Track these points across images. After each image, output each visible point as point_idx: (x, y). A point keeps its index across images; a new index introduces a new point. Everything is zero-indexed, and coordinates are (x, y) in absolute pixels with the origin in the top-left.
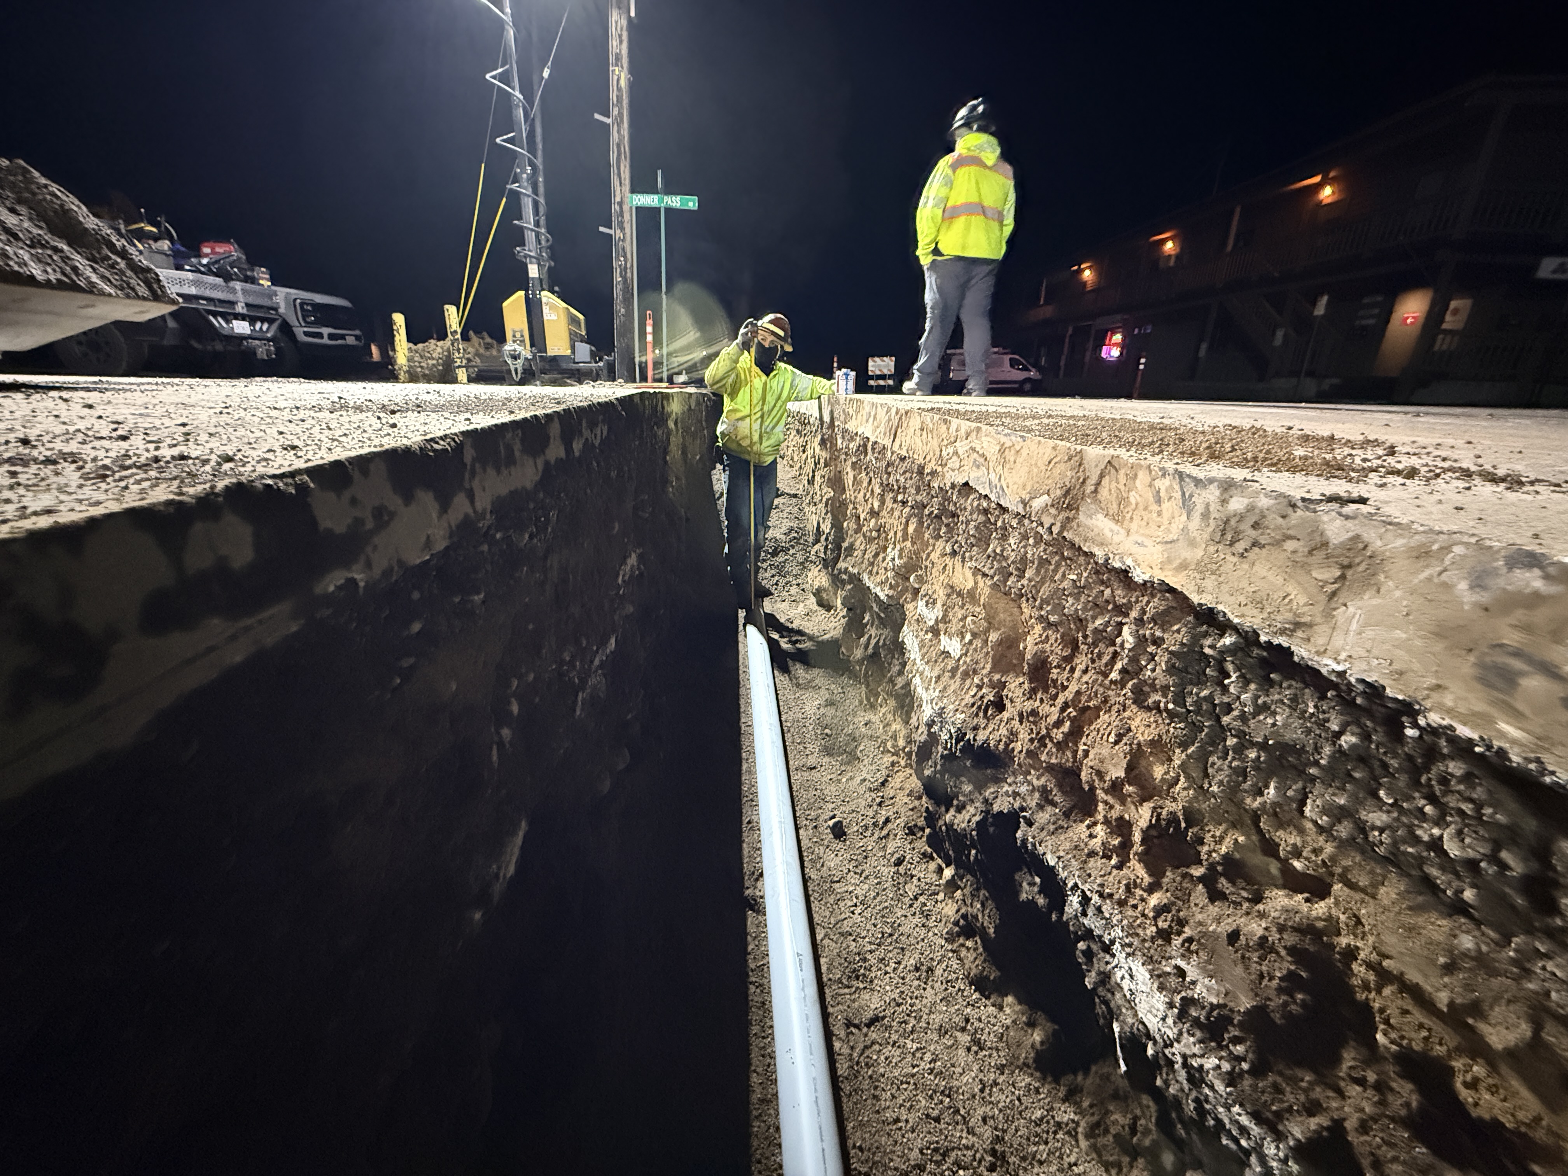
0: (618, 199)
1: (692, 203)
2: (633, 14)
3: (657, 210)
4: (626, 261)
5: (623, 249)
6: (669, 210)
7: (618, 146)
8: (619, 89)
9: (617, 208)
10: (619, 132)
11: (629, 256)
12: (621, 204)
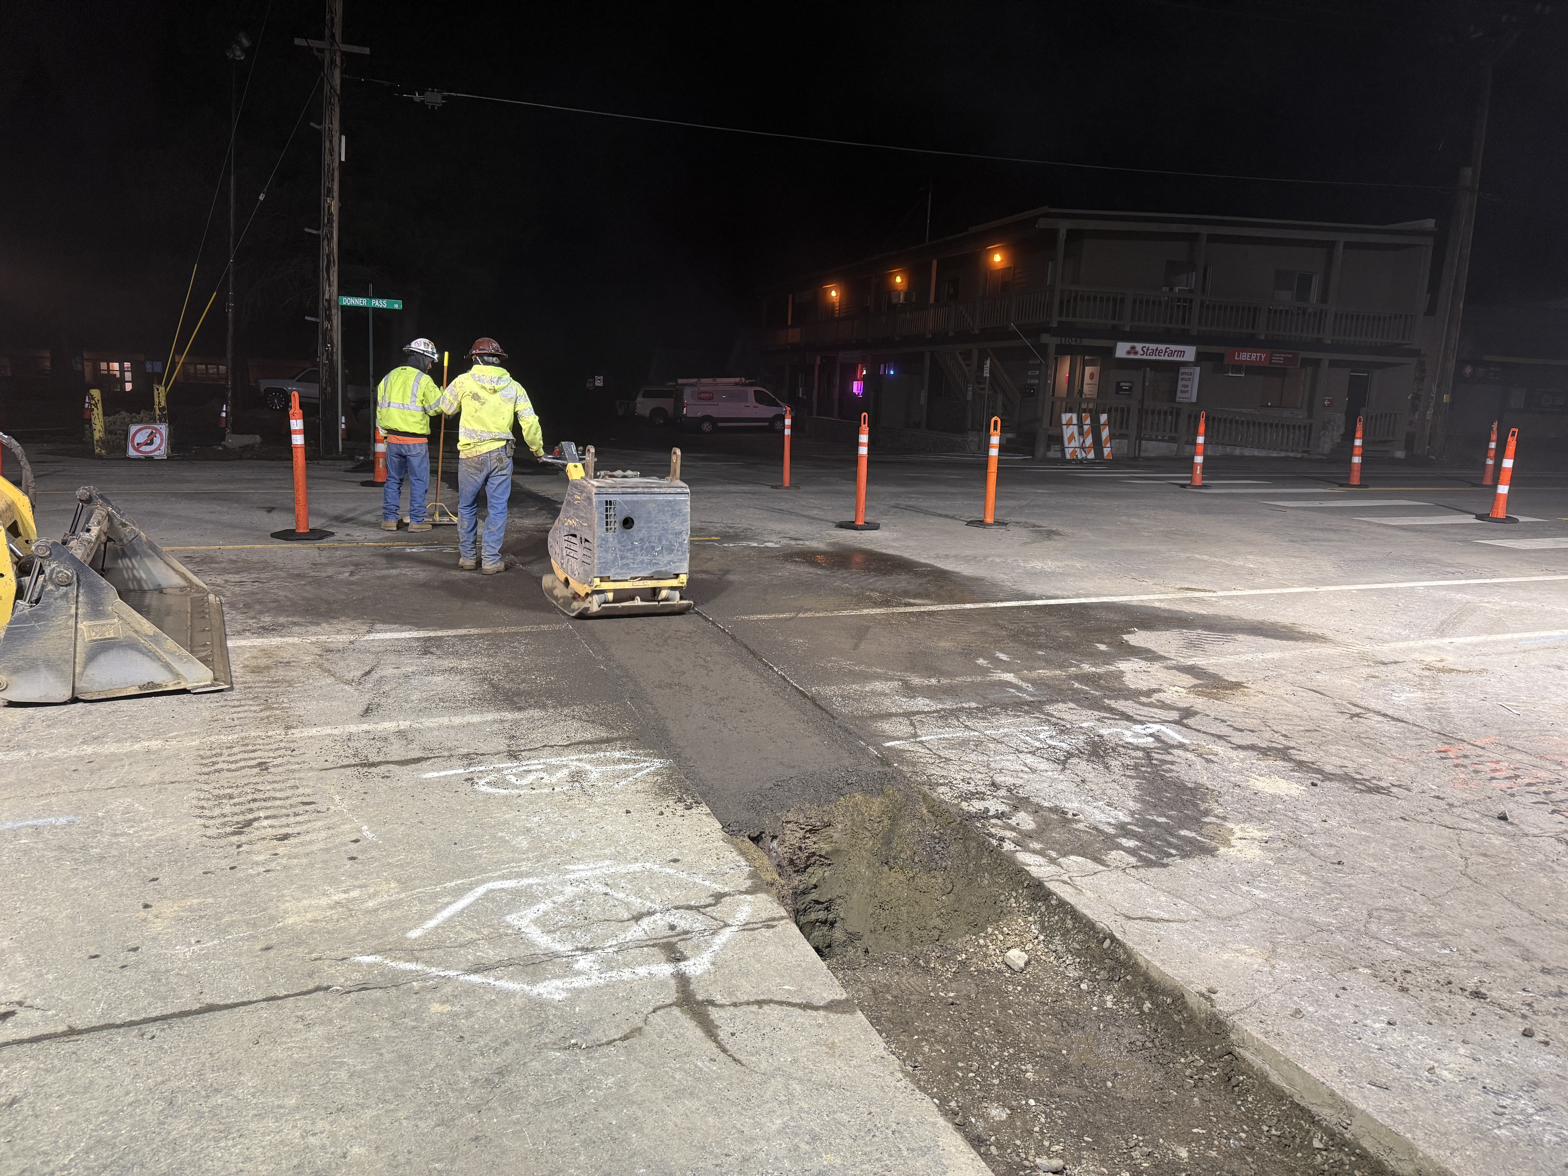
0: (327, 296)
1: (397, 305)
2: (343, 159)
3: (365, 309)
4: (332, 347)
5: (331, 337)
6: (376, 310)
7: (328, 256)
8: (330, 214)
9: (326, 304)
10: (329, 245)
11: (335, 343)
12: (329, 301)
